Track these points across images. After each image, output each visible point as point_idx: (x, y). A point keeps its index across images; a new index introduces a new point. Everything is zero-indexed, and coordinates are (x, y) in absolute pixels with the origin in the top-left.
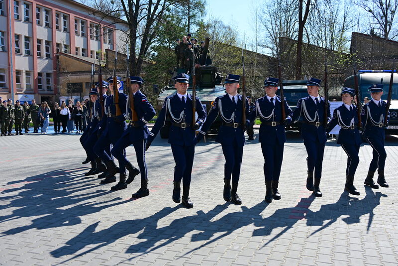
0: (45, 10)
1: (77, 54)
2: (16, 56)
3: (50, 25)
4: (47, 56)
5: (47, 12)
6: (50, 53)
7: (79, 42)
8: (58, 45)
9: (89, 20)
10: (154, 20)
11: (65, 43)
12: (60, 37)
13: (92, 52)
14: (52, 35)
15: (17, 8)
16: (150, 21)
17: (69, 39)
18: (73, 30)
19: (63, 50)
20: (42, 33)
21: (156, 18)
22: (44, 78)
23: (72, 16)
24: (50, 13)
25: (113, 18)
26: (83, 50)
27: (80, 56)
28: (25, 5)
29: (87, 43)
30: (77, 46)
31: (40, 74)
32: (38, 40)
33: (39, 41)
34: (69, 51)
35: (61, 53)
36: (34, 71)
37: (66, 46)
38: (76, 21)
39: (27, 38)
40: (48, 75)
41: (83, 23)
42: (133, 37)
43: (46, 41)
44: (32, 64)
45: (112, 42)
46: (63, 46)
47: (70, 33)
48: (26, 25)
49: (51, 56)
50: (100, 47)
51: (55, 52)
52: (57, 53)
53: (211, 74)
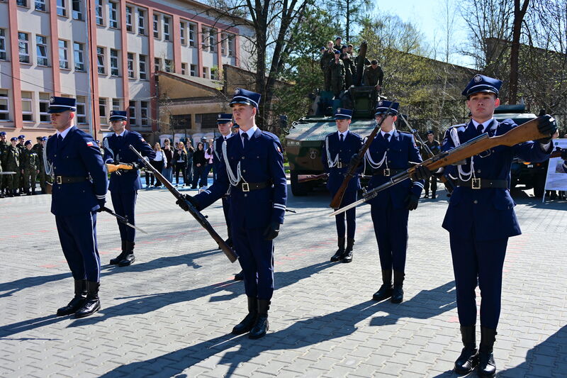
0: (139, 10)
1: (183, 73)
2: (99, 78)
3: (146, 32)
4: (142, 76)
5: (141, 13)
6: (146, 72)
7: (186, 55)
8: (157, 60)
9: (200, 23)
10: (293, 18)
11: (166, 58)
12: (160, 49)
13: (205, 69)
14: (148, 46)
15: (100, 9)
16: (286, 20)
17: (172, 50)
18: (177, 38)
19: (164, 67)
20: (134, 43)
21: (295, 16)
22: (138, 109)
23: (177, 18)
24: (145, 14)
25: (233, 17)
26: (193, 67)
27: (188, 77)
28: (111, 4)
29: (197, 57)
30: (183, 61)
31: (132, 103)
32: (129, 53)
33: (131, 56)
34: (173, 69)
35: (162, 72)
36: (124, 99)
37: (168, 62)
38: (182, 25)
39: (114, 52)
40: (144, 104)
41: (191, 27)
42: (261, 45)
43: (140, 55)
44: (121, 90)
45: (233, 54)
46: (163, 62)
47: (173, 42)
48: (112, 33)
49: (148, 77)
50: (217, 61)
51: (153, 71)
52: (156, 72)
53: (369, 99)
